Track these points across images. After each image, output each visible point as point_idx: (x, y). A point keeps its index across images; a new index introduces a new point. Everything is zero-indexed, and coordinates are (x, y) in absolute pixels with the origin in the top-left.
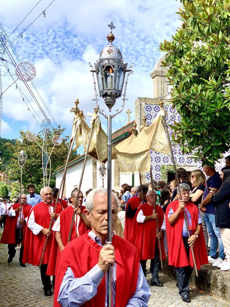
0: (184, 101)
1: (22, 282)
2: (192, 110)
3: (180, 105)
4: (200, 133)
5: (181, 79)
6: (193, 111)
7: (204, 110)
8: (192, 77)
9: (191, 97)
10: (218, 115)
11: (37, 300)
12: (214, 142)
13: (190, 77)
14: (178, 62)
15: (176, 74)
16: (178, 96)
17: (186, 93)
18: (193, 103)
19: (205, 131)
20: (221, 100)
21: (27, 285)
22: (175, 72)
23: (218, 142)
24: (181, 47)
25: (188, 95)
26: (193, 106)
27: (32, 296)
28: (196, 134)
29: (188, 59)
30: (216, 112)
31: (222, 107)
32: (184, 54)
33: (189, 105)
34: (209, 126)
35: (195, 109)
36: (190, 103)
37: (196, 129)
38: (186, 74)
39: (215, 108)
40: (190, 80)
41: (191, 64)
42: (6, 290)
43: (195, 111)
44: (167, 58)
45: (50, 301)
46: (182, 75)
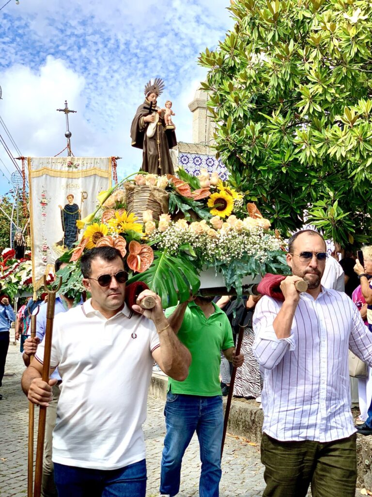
0: (233, 147)
2: (245, 162)
3: (227, 153)
4: (258, 199)
5: (230, 112)
6: (247, 163)
7: (264, 163)
8: (247, 110)
9: (244, 141)
10: (284, 171)
12: (278, 213)
13: (244, 110)
14: (226, 83)
15: (223, 103)
16: (224, 139)
17: (236, 136)
18: (248, 151)
19: (265, 195)
20: (290, 148)
22: (220, 101)
23: (285, 213)
24: (233, 61)
25: (239, 138)
26: (247, 156)
28: (250, 199)
29: (242, 81)
30: (283, 166)
31: (291, 159)
32: (237, 73)
33: (242, 154)
34: (271, 187)
35: (249, 160)
36: (242, 151)
37: (252, 192)
38: (238, 104)
39: (281, 159)
40: (244, 114)
41: (247, 89)
43: (251, 164)
44: (210, 77)
45: (14, 456)
46: (231, 105)
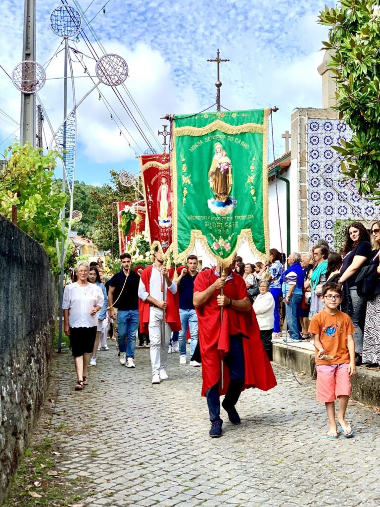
0: (356, 104)
1: (106, 396)
2: (369, 120)
3: (349, 112)
5: (352, 70)
6: (372, 120)
8: (371, 66)
9: (368, 98)
11: (126, 420)
13: (368, 67)
14: (347, 42)
15: (346, 62)
16: (346, 97)
17: (359, 93)
18: (372, 108)
21: (114, 400)
24: (354, 16)
25: (362, 95)
26: (371, 113)
27: (119, 415)
28: (376, 160)
29: (365, 36)
32: (359, 28)
33: (366, 112)
35: (374, 117)
36: (366, 108)
38: (361, 61)
40: (368, 70)
41: (370, 44)
42: (82, 406)
44: (332, 35)
45: (146, 421)
46: (354, 63)
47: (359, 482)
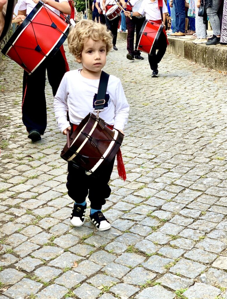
47: (200, 116)
